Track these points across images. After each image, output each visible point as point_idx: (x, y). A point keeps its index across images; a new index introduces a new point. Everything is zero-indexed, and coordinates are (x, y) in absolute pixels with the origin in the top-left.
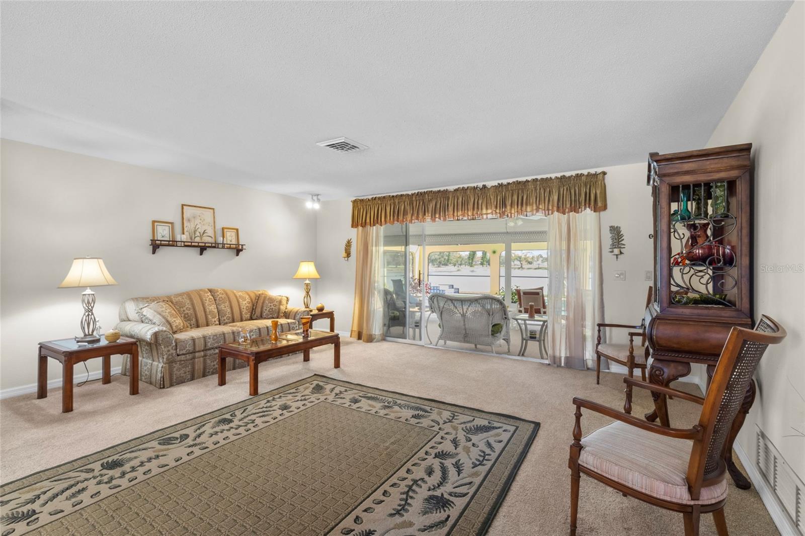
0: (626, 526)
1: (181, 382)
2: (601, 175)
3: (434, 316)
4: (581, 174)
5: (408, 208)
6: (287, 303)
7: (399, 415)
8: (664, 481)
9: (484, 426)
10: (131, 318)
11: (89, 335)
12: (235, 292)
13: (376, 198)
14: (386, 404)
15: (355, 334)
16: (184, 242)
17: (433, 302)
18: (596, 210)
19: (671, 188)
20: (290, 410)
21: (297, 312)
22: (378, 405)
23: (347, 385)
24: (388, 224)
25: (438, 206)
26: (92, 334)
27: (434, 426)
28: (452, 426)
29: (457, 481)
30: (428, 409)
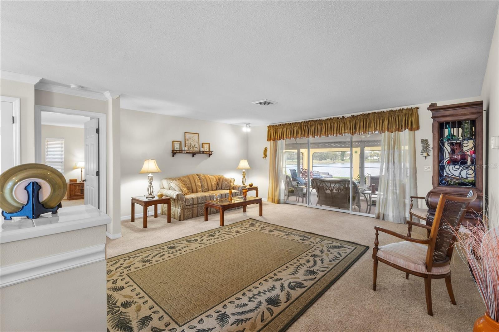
0: (403, 289)
1: (187, 218)
2: (415, 109)
3: (314, 191)
4: (403, 109)
5: (299, 130)
6: (234, 182)
7: (294, 238)
8: (414, 263)
9: (338, 246)
10: (165, 187)
11: (151, 195)
12: (209, 176)
13: (281, 124)
14: (287, 233)
15: (270, 200)
16: (186, 151)
17: (314, 183)
18: (411, 130)
19: (439, 124)
20: (240, 233)
21: (239, 186)
22: (283, 234)
23: (266, 224)
24: (288, 139)
25: (316, 129)
26: (152, 194)
27: (311, 244)
28: (321, 245)
29: (321, 266)
30: (309, 237)
